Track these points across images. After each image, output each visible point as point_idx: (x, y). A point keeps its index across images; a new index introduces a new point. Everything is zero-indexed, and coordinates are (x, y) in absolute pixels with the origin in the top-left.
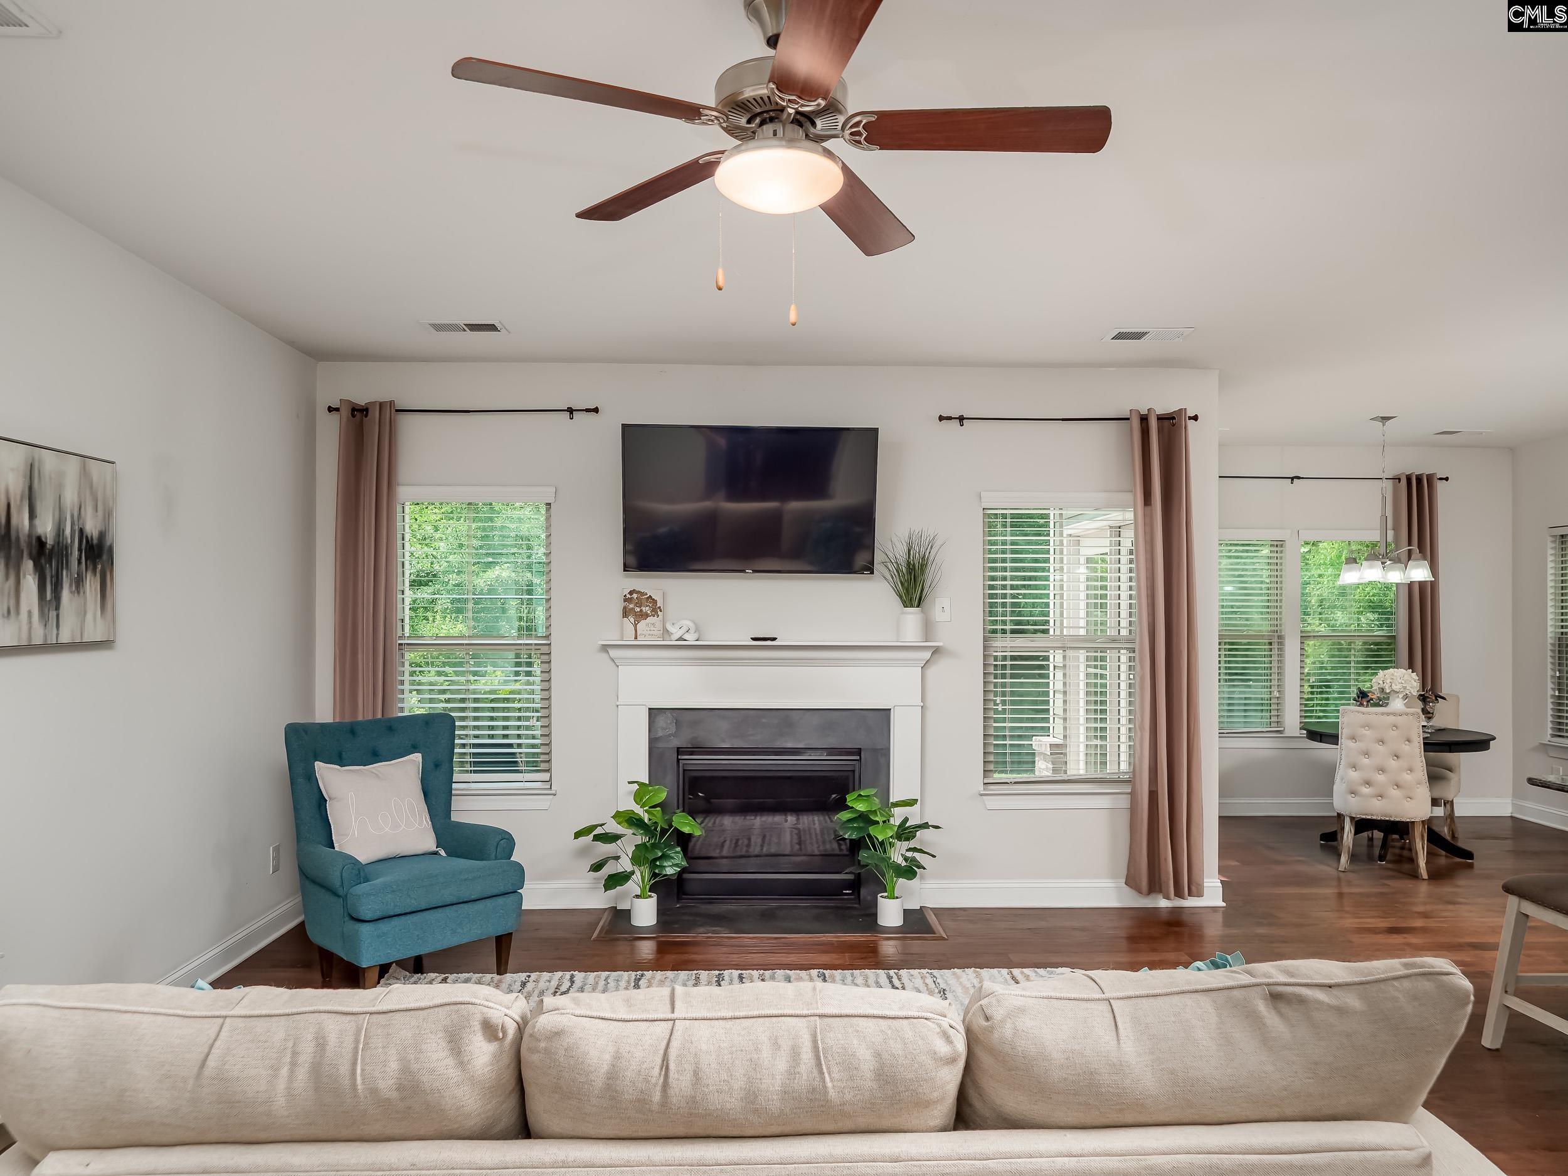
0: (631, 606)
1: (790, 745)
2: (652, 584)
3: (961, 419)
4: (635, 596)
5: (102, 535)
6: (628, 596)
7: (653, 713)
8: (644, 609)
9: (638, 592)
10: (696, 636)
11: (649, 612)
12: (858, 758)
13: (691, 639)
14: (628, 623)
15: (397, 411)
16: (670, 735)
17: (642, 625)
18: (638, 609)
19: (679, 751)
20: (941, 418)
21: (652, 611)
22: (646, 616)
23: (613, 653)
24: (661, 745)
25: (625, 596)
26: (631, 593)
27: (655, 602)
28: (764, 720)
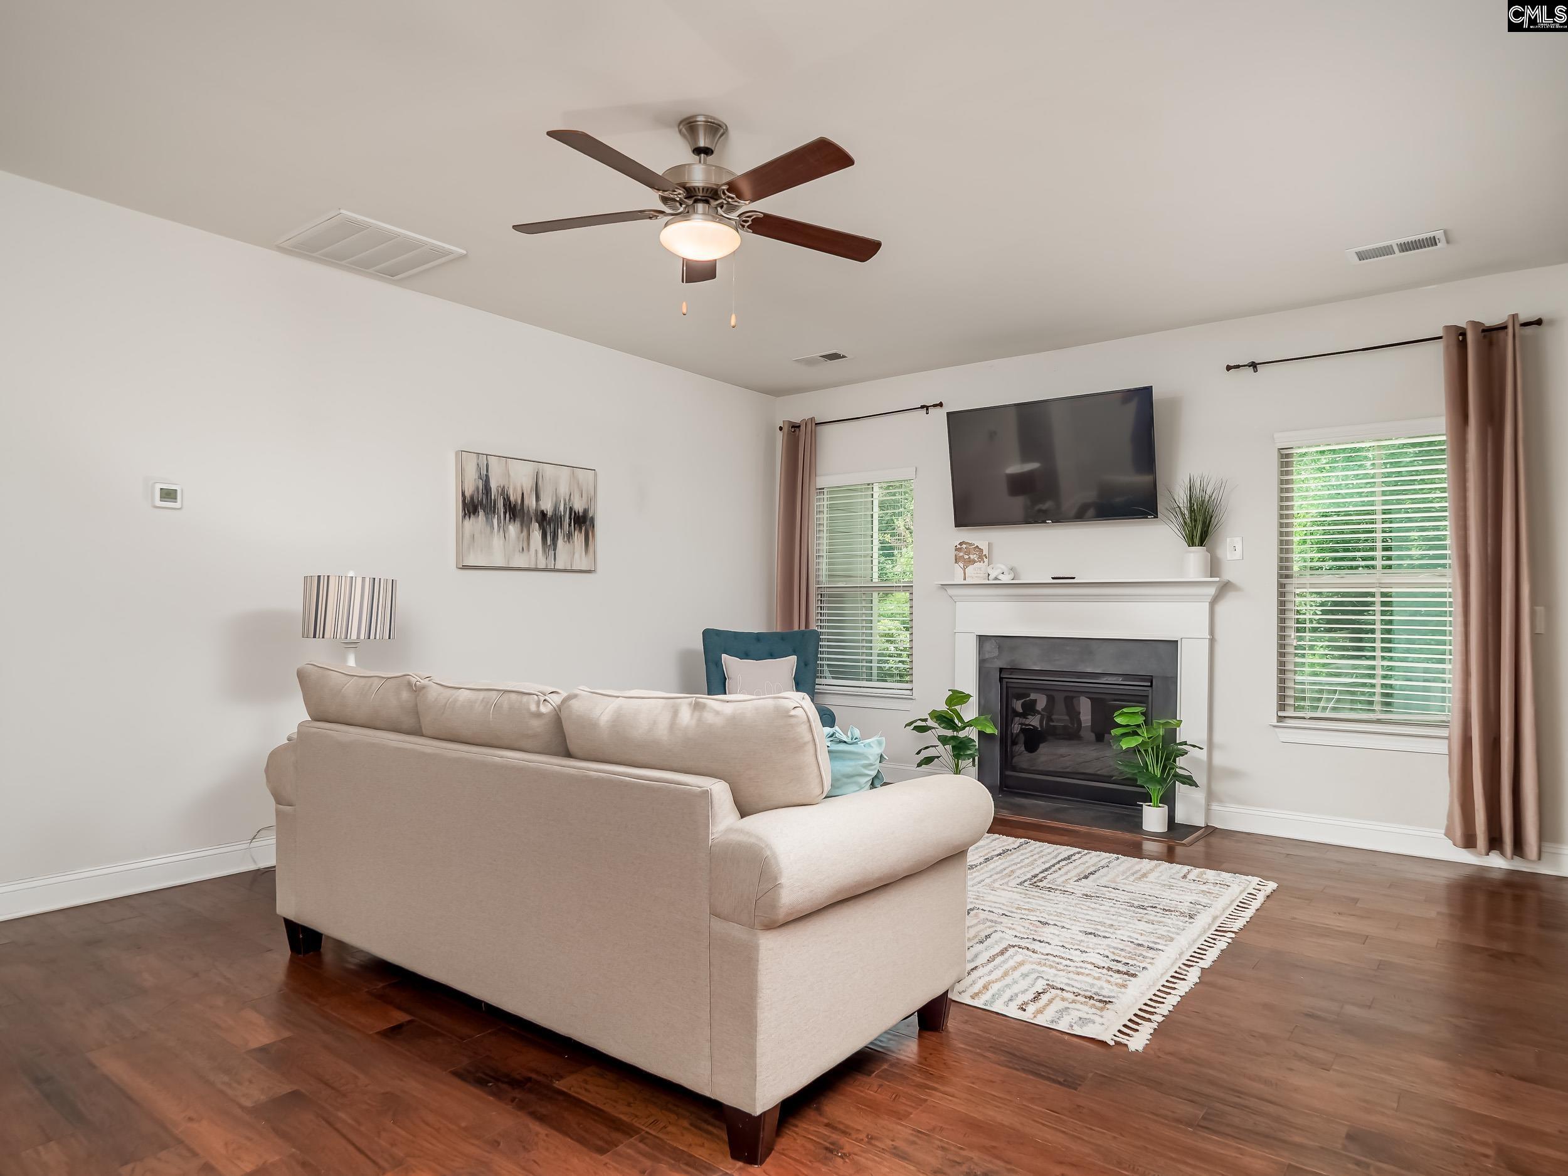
0: (961, 554)
1: (1089, 670)
2: (979, 537)
3: (1254, 365)
4: (964, 546)
5: (586, 511)
6: (959, 546)
7: (982, 639)
8: (972, 556)
9: (967, 543)
10: (1012, 576)
11: (976, 559)
12: (1149, 684)
13: (1006, 579)
14: (958, 569)
15: (816, 424)
16: (994, 658)
17: (970, 570)
18: (967, 557)
19: (1001, 670)
20: (1229, 368)
21: (979, 558)
22: (974, 562)
23: (951, 591)
24: (987, 665)
25: (956, 546)
26: (961, 544)
27: (982, 550)
28: (1068, 648)
